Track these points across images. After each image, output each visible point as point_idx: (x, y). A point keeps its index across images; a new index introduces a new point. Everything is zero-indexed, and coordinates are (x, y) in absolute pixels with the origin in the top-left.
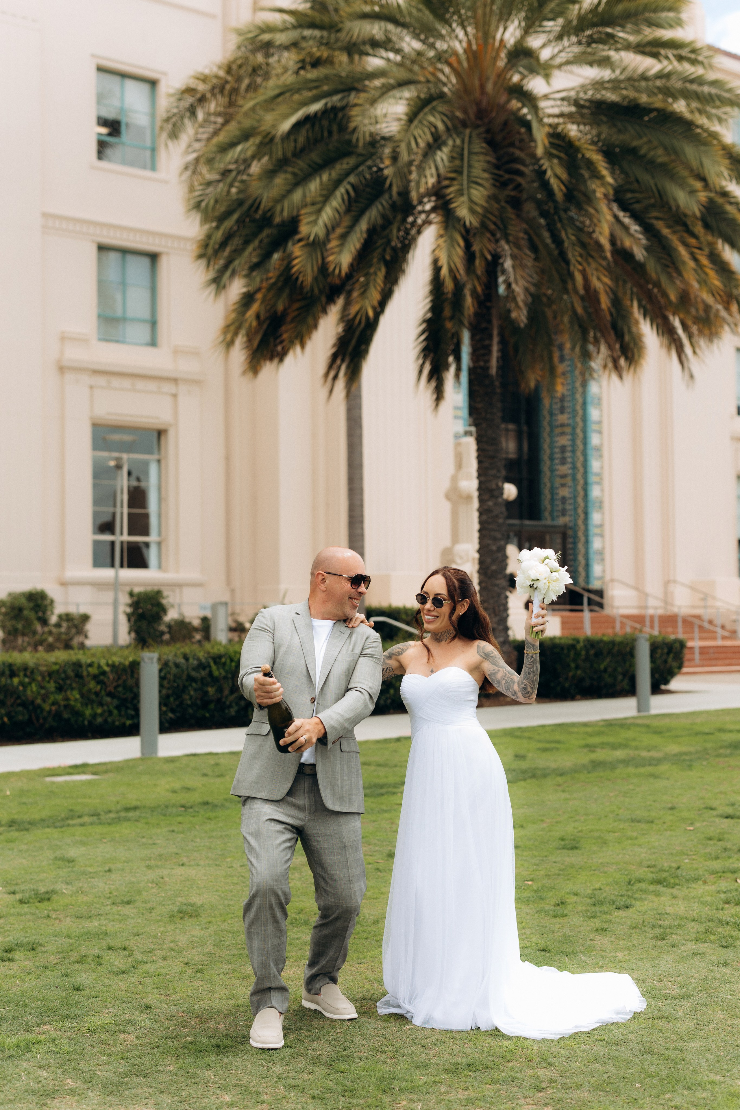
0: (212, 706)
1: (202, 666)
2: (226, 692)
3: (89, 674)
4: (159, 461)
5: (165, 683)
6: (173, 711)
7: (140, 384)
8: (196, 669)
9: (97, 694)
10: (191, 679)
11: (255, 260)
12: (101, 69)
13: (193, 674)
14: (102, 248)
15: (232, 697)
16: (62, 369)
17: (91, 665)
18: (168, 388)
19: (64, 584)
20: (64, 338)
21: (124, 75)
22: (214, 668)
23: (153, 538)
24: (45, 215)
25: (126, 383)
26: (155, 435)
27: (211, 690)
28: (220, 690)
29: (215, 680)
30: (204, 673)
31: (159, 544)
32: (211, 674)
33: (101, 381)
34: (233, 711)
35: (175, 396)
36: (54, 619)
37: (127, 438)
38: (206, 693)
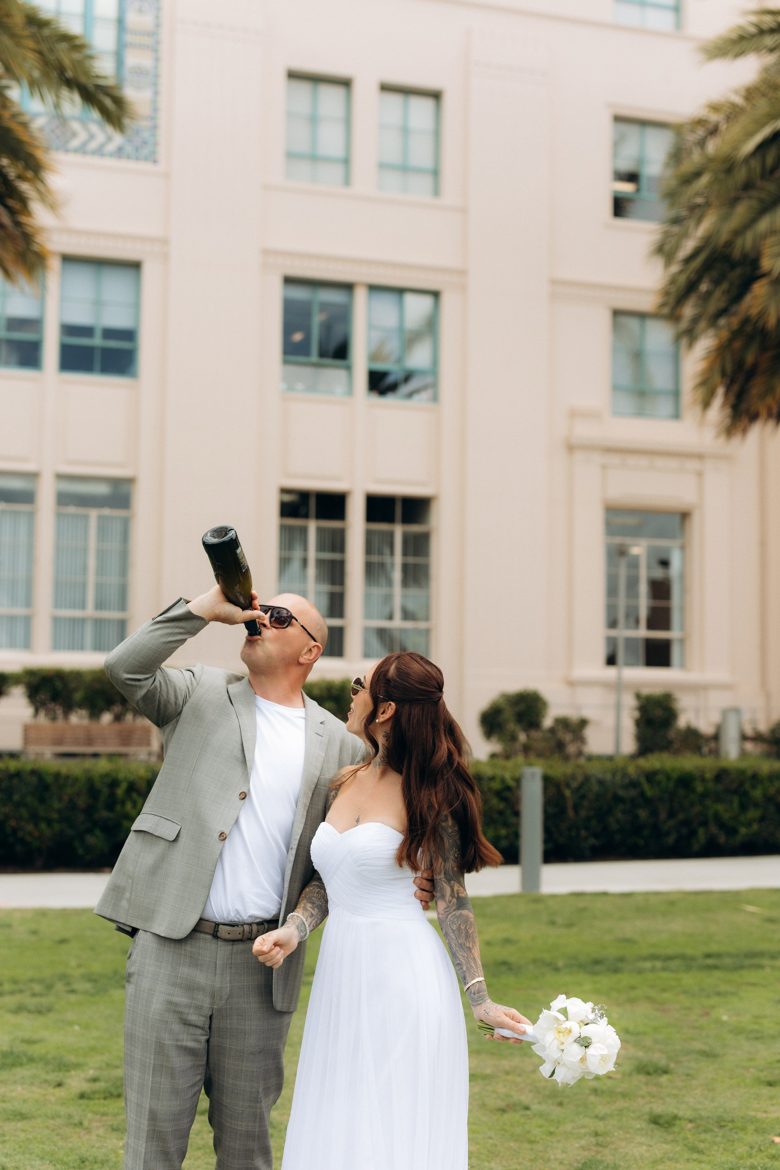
0: (646, 832)
1: (634, 784)
2: (663, 815)
3: (490, 789)
4: (683, 548)
5: (585, 803)
6: (596, 836)
7: (660, 462)
8: (625, 787)
9: (501, 813)
10: (618, 799)
11: (722, 305)
12: (618, 119)
13: (621, 793)
14: (617, 313)
15: (671, 823)
16: (571, 448)
17: (493, 779)
18: (692, 465)
19: (572, 684)
20: (574, 414)
21: (644, 123)
22: (646, 787)
23: (673, 634)
24: (554, 282)
25: (644, 461)
26: (677, 519)
27: (643, 814)
28: (654, 813)
29: (648, 802)
30: (633, 793)
31: (682, 641)
32: (642, 794)
33: (614, 459)
34: (671, 840)
35: (700, 474)
36: (548, 722)
37: (631, 521)
38: (636, 817)
